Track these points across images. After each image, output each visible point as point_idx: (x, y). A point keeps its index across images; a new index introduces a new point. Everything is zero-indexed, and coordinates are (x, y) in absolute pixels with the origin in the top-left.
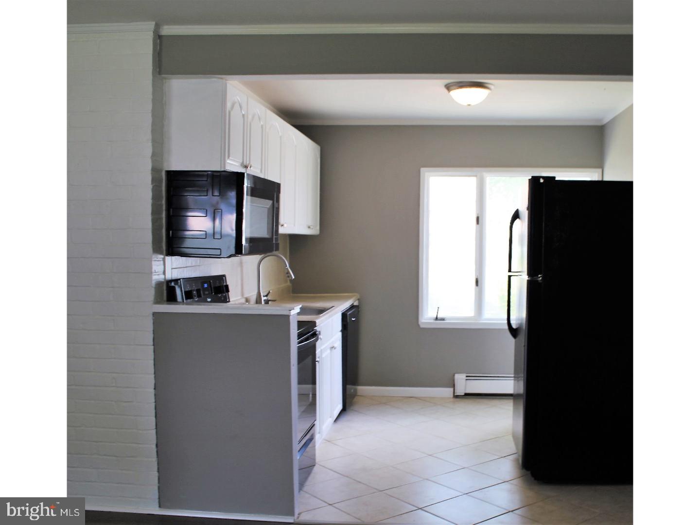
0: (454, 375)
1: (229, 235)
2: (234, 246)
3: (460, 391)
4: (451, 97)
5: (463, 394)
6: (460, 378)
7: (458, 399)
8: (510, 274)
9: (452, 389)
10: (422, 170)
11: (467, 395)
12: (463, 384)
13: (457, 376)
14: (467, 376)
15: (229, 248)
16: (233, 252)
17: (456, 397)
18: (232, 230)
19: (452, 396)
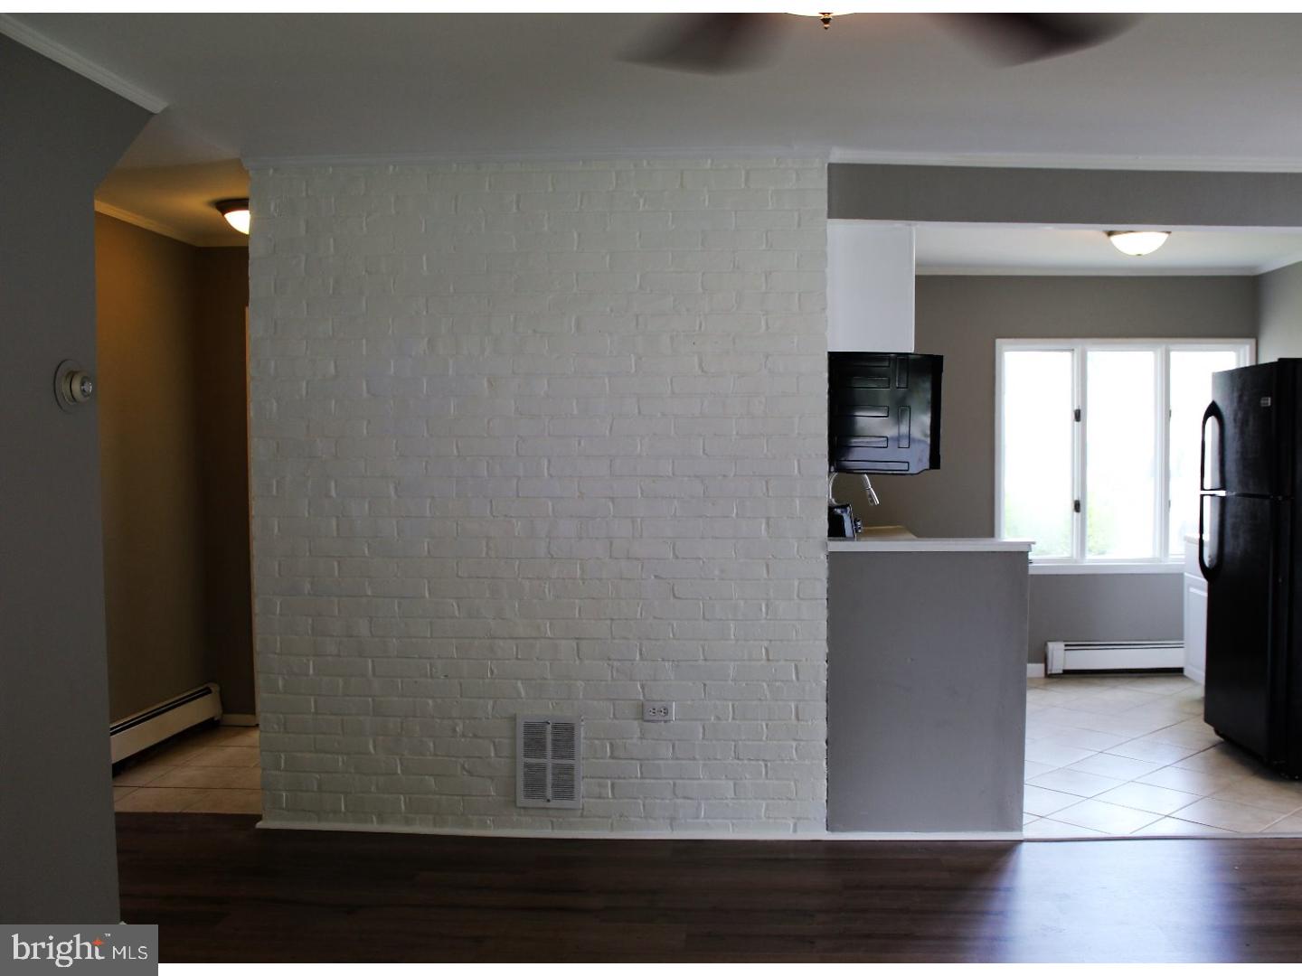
0: (1046, 645)
1: (920, 441)
2: (928, 457)
3: (1057, 665)
4: (1111, 242)
5: (1061, 672)
6: (1057, 651)
7: (1051, 680)
8: (1204, 492)
9: (1042, 666)
10: (998, 341)
11: (1067, 672)
12: (1061, 656)
13: (1051, 645)
14: (1066, 645)
15: (920, 460)
16: (927, 466)
17: (1050, 676)
18: (926, 436)
19: (1043, 675)
